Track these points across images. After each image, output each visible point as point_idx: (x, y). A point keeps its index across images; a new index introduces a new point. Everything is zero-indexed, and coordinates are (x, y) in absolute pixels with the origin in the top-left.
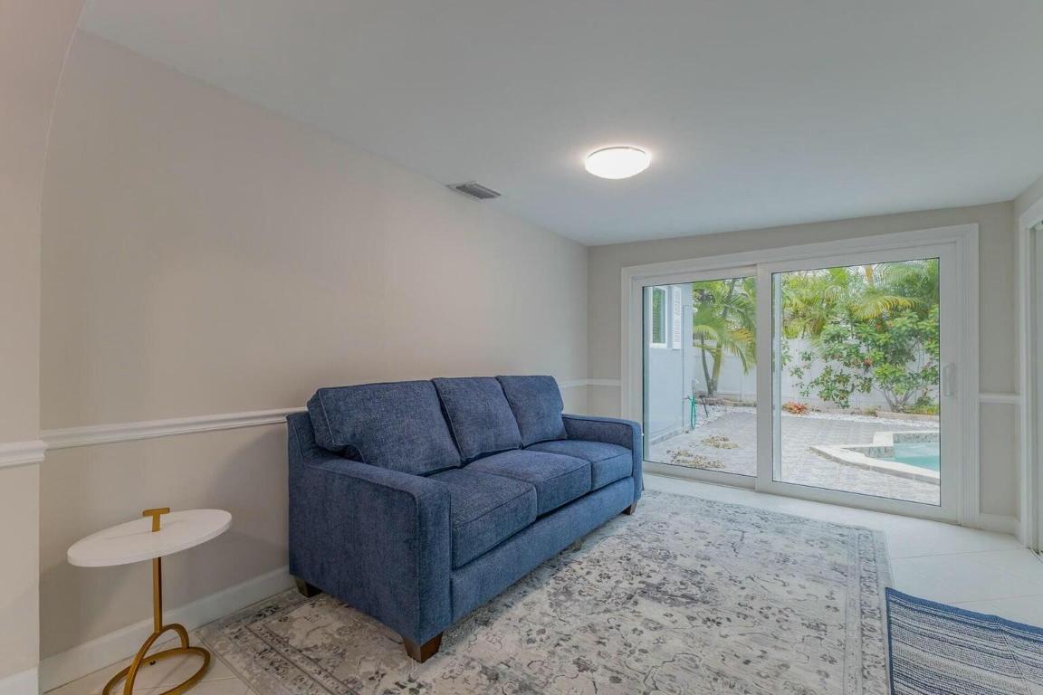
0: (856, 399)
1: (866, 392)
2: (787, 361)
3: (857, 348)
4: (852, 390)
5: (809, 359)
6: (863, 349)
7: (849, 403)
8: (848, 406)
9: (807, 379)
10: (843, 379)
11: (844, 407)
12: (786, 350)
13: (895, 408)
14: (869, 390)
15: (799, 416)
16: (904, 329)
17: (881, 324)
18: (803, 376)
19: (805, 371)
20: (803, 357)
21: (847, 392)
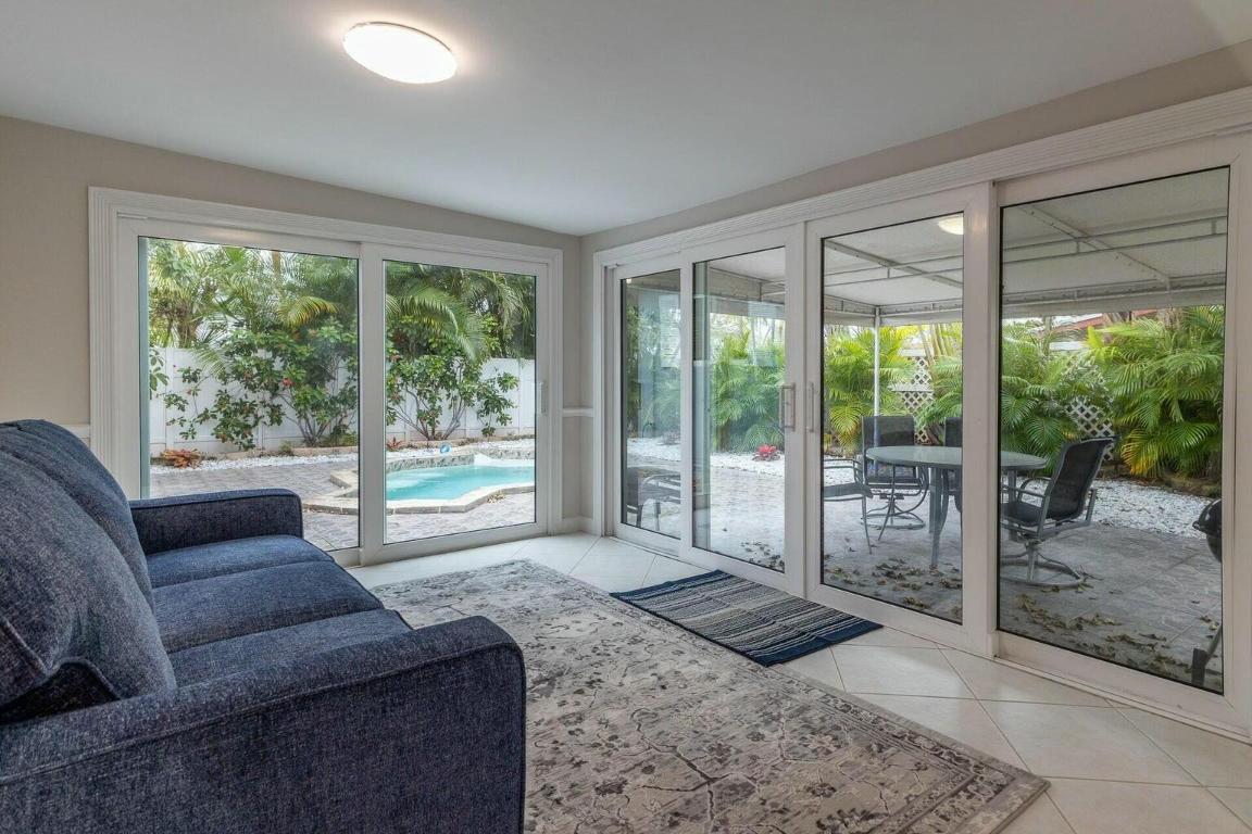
0: (263, 435)
1: (276, 424)
2: (159, 382)
3: (270, 363)
4: (256, 424)
5: (195, 380)
6: (278, 365)
7: (254, 442)
8: (253, 446)
9: (190, 414)
10: (245, 408)
11: (247, 448)
12: (158, 364)
13: (310, 442)
14: (279, 422)
15: (190, 469)
16: (332, 341)
17: (300, 333)
18: (186, 407)
19: (190, 398)
20: (184, 378)
21: (248, 427)
